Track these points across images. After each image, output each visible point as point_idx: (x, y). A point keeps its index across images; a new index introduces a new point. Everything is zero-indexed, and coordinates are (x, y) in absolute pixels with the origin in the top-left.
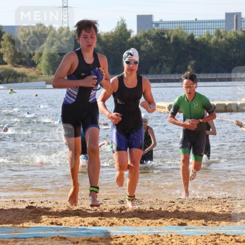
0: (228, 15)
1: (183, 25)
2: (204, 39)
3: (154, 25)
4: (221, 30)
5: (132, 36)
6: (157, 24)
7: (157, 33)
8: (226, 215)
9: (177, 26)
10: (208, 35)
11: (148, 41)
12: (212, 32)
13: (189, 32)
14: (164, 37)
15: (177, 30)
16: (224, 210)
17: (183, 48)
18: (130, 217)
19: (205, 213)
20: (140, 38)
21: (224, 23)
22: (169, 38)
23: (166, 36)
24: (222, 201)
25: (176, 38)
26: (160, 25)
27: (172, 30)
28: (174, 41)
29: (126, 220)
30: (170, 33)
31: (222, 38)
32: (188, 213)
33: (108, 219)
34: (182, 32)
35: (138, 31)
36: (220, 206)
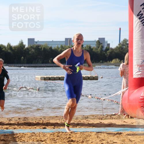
0: (66, 39)
1: (47, 43)
2: (56, 49)
3: (35, 43)
4: (63, 45)
5: (25, 47)
6: (36, 42)
7: (36, 46)
8: (63, 124)
9: (45, 44)
10: (58, 47)
11: (33, 49)
12: (59, 46)
13: (50, 46)
14: (39, 48)
15: (45, 45)
16: (62, 122)
17: (47, 53)
18: (23, 125)
19: (54, 123)
20: (29, 48)
21: (64, 43)
22: (41, 48)
23: (40, 47)
24: (62, 118)
25: (44, 48)
26: (38, 43)
27: (43, 45)
28: (43, 50)
29: (21, 126)
30: (42, 46)
31: (63, 48)
32: (47, 123)
33: (13, 126)
34: (47, 46)
35: (28, 45)
36: (60, 120)
